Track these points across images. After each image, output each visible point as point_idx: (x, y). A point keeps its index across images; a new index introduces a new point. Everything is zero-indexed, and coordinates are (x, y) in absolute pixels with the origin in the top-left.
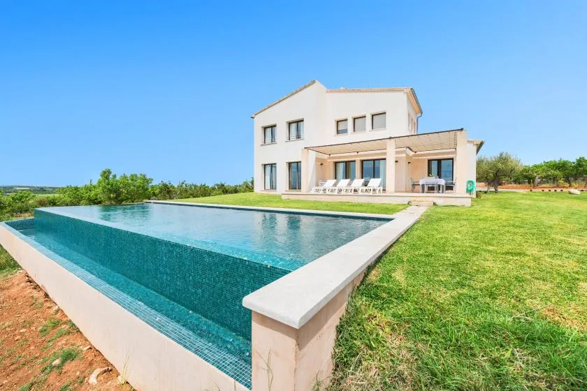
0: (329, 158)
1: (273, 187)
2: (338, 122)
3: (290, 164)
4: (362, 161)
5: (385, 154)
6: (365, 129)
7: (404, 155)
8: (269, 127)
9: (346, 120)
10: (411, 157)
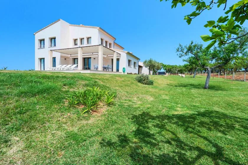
0: (71, 56)
2: (75, 40)
8: (42, 40)
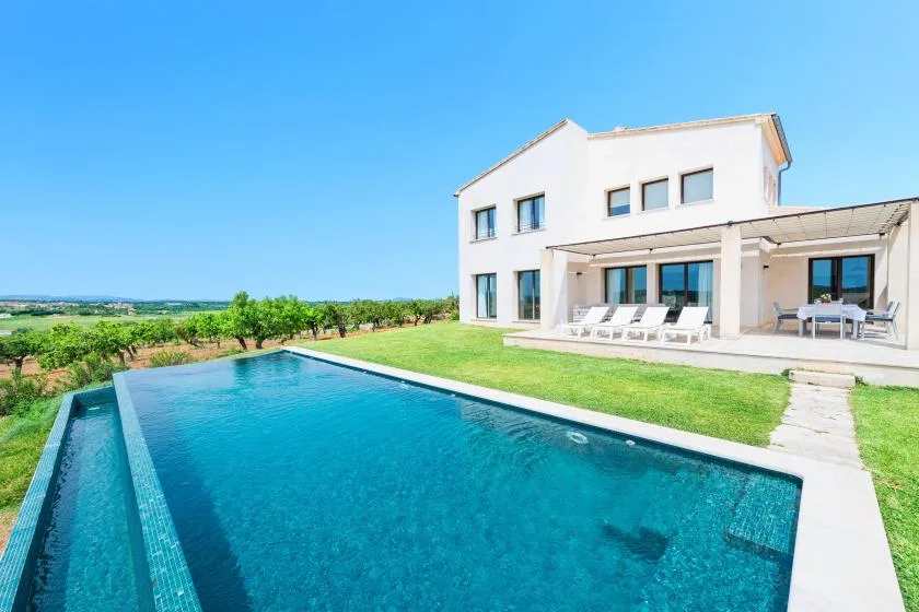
0: (594, 261)
1: (492, 315)
2: (610, 193)
3: (520, 274)
4: (661, 266)
5: (718, 250)
6: (667, 205)
7: (756, 253)
8: (484, 210)
9: (628, 188)
10: (769, 255)
